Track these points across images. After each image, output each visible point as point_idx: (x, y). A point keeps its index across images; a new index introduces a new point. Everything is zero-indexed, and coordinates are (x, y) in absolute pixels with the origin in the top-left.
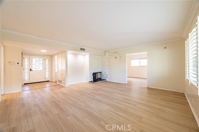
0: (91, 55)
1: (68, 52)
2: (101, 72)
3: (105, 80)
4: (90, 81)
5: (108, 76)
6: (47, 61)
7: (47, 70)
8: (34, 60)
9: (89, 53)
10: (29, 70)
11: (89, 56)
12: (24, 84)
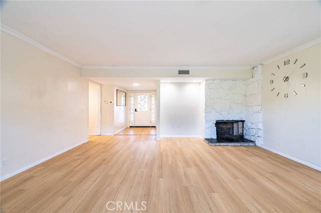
0: (210, 82)
1: (161, 81)
2: (243, 121)
3: (251, 141)
4: (209, 137)
5: (261, 133)
6: (153, 98)
7: (153, 111)
8: (139, 97)
9: (207, 78)
10: (134, 110)
11: (206, 84)
12: (130, 127)
